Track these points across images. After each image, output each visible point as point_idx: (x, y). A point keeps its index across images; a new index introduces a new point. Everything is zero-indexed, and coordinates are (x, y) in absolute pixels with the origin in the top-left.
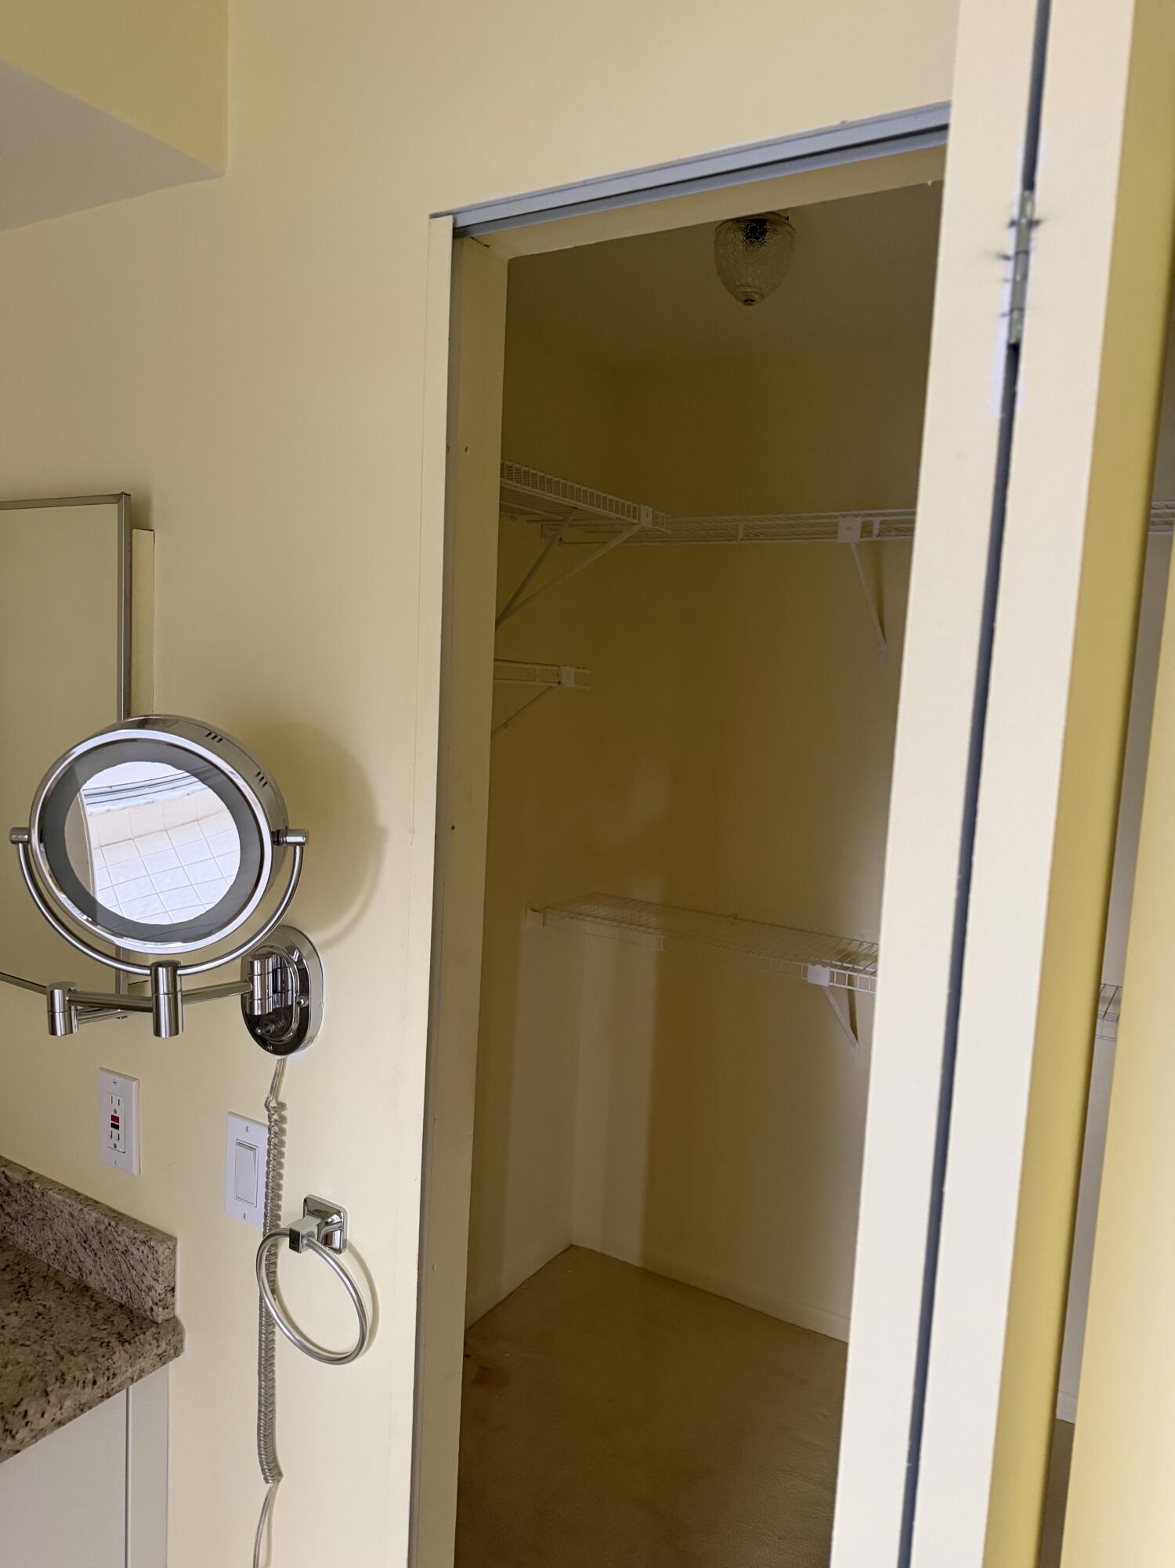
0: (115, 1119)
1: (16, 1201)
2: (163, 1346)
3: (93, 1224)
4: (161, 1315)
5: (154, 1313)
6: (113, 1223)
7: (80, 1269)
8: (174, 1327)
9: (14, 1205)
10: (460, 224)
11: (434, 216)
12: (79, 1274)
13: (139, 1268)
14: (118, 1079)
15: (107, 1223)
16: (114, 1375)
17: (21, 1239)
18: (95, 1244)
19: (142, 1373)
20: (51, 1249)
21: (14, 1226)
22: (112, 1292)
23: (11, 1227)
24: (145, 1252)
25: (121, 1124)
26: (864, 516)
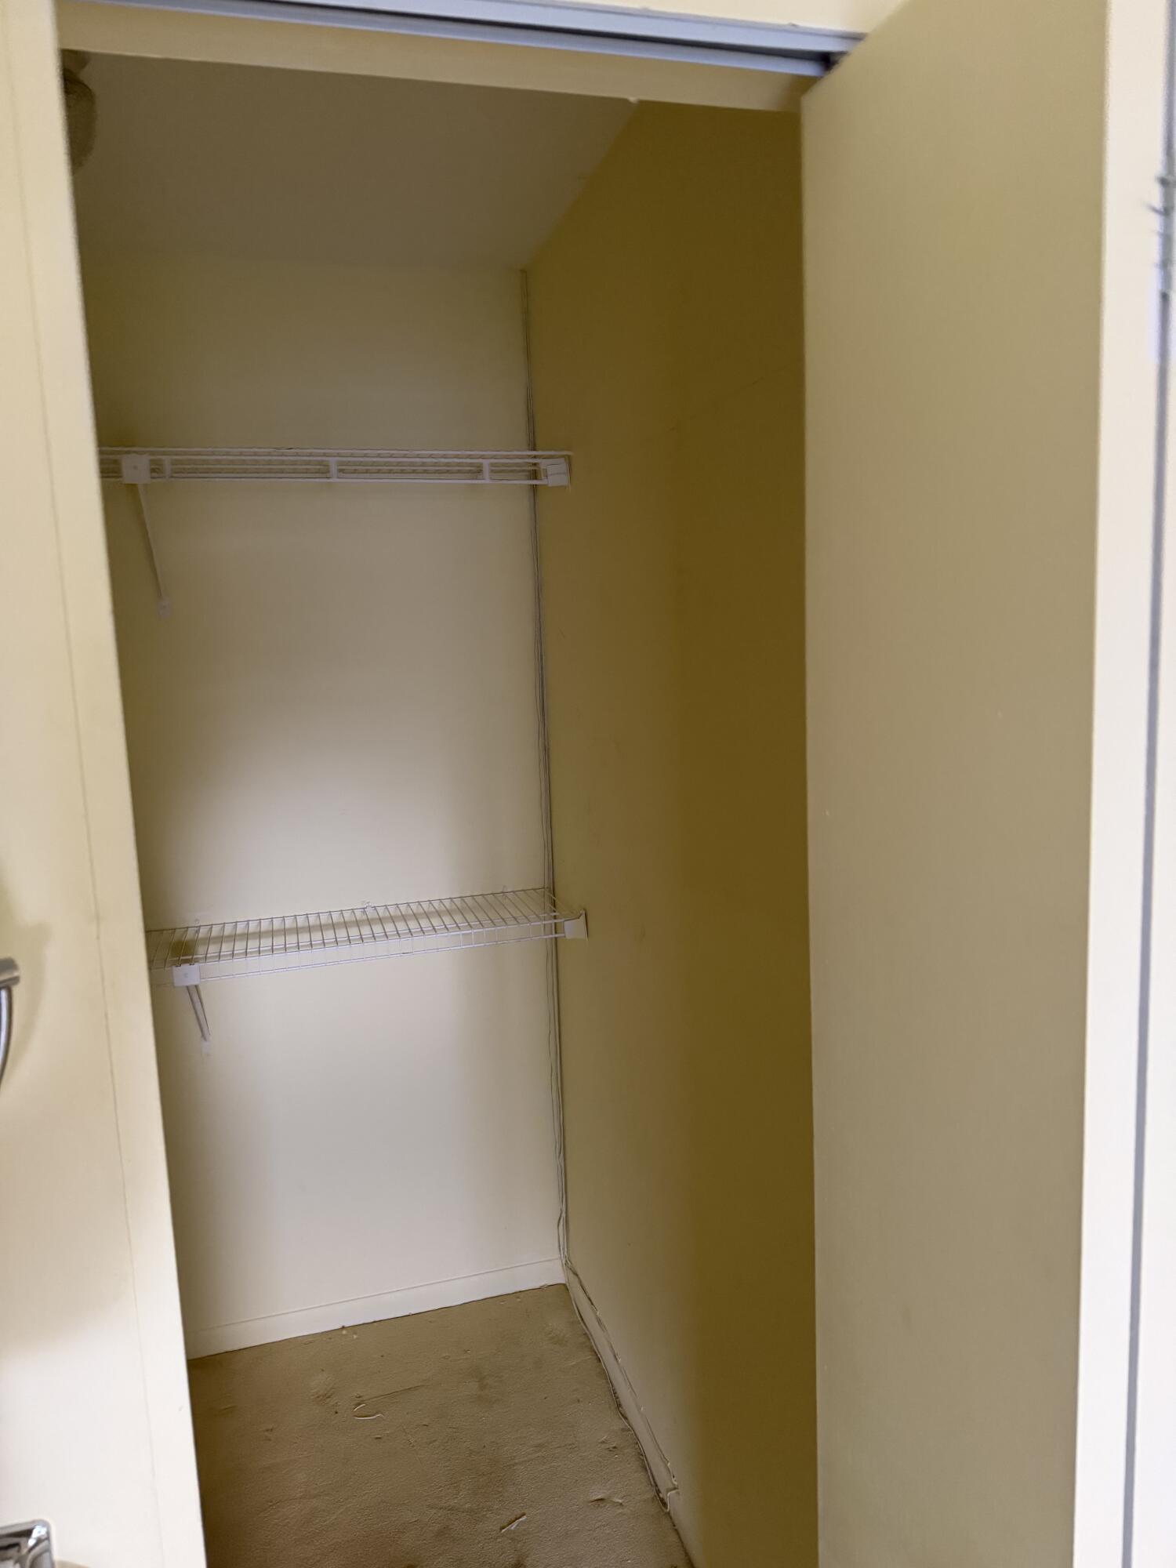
26: (152, 453)
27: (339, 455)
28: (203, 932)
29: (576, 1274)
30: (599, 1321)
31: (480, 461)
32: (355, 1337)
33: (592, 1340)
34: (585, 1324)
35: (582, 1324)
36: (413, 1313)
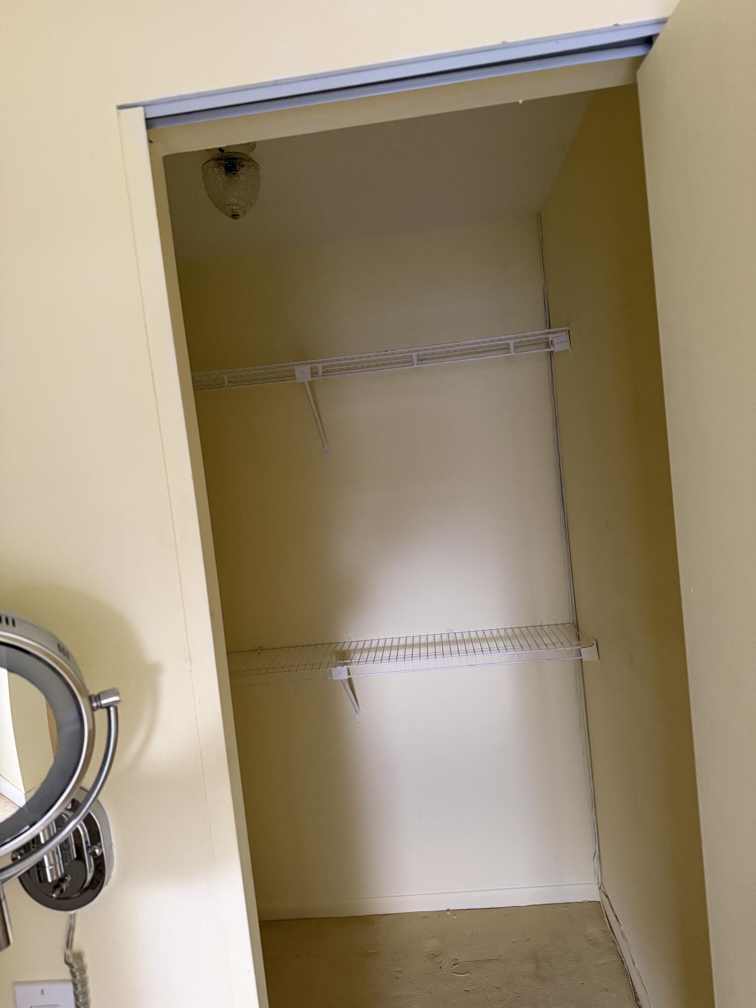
11: (121, 107)
26: (311, 363)
27: (417, 351)
28: (353, 646)
29: (607, 897)
30: (623, 934)
31: (508, 341)
32: (455, 917)
33: (618, 947)
34: (614, 934)
35: (612, 934)
36: (494, 907)
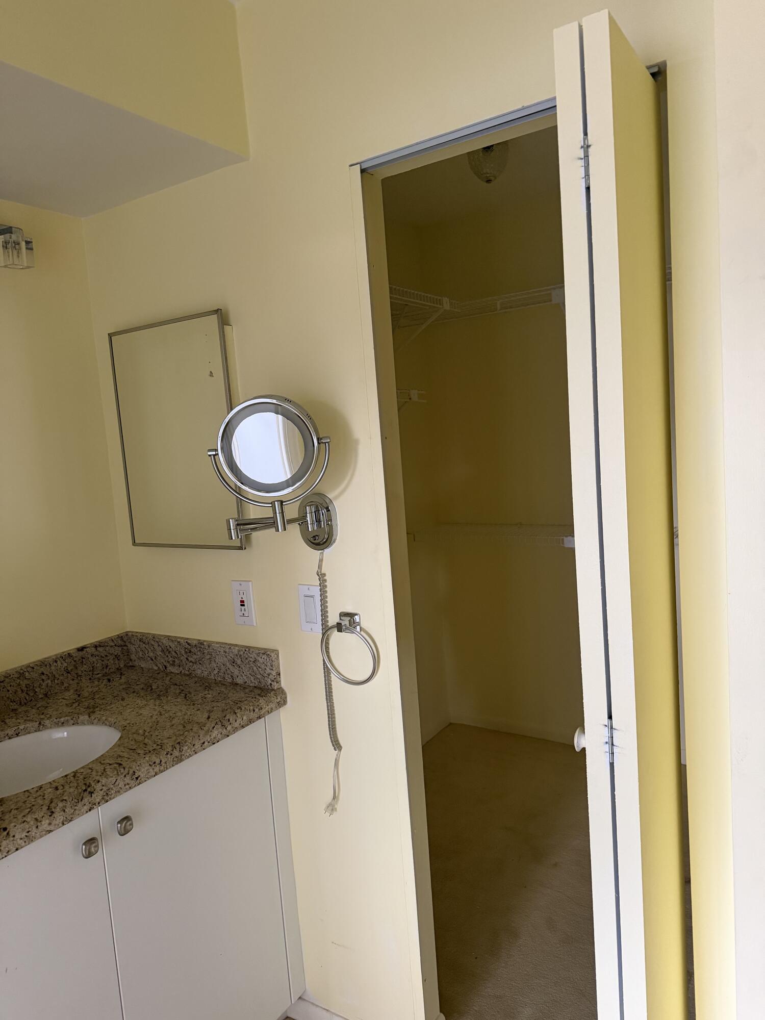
0: (242, 602)
1: (195, 654)
2: (279, 699)
3: (237, 653)
4: (275, 686)
5: (272, 686)
6: (247, 650)
7: (232, 676)
8: (283, 692)
9: (195, 657)
10: (362, 168)
11: (351, 166)
12: (231, 679)
13: (263, 666)
14: (242, 583)
15: (244, 650)
16: (261, 708)
17: (199, 672)
18: (239, 662)
19: (272, 710)
20: (216, 672)
21: (195, 666)
22: (250, 682)
23: (193, 667)
24: (265, 658)
25: (245, 604)
